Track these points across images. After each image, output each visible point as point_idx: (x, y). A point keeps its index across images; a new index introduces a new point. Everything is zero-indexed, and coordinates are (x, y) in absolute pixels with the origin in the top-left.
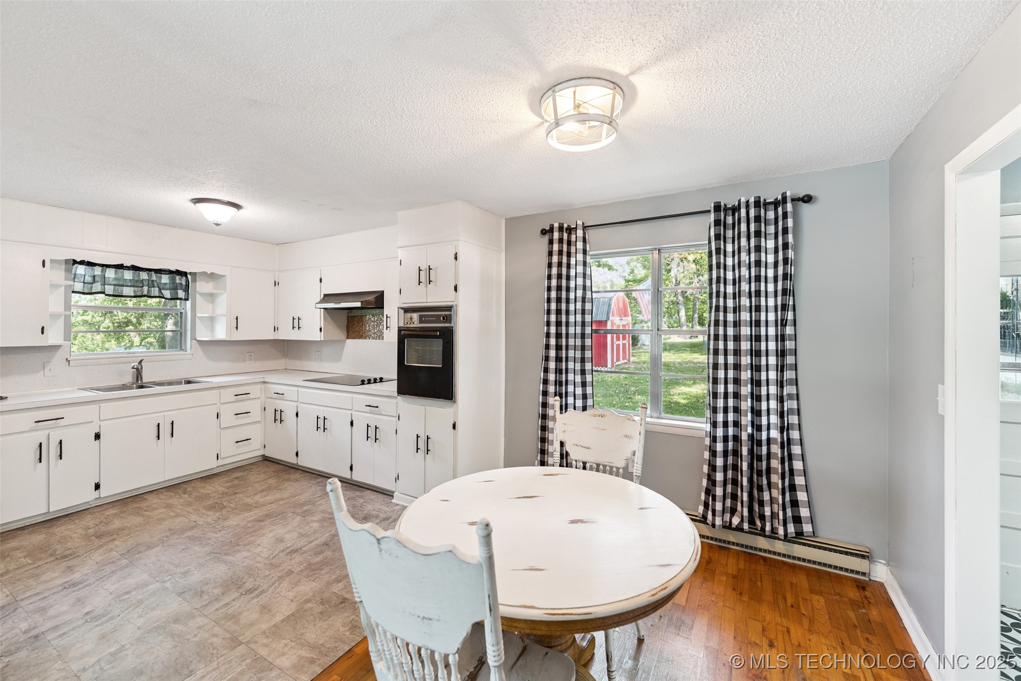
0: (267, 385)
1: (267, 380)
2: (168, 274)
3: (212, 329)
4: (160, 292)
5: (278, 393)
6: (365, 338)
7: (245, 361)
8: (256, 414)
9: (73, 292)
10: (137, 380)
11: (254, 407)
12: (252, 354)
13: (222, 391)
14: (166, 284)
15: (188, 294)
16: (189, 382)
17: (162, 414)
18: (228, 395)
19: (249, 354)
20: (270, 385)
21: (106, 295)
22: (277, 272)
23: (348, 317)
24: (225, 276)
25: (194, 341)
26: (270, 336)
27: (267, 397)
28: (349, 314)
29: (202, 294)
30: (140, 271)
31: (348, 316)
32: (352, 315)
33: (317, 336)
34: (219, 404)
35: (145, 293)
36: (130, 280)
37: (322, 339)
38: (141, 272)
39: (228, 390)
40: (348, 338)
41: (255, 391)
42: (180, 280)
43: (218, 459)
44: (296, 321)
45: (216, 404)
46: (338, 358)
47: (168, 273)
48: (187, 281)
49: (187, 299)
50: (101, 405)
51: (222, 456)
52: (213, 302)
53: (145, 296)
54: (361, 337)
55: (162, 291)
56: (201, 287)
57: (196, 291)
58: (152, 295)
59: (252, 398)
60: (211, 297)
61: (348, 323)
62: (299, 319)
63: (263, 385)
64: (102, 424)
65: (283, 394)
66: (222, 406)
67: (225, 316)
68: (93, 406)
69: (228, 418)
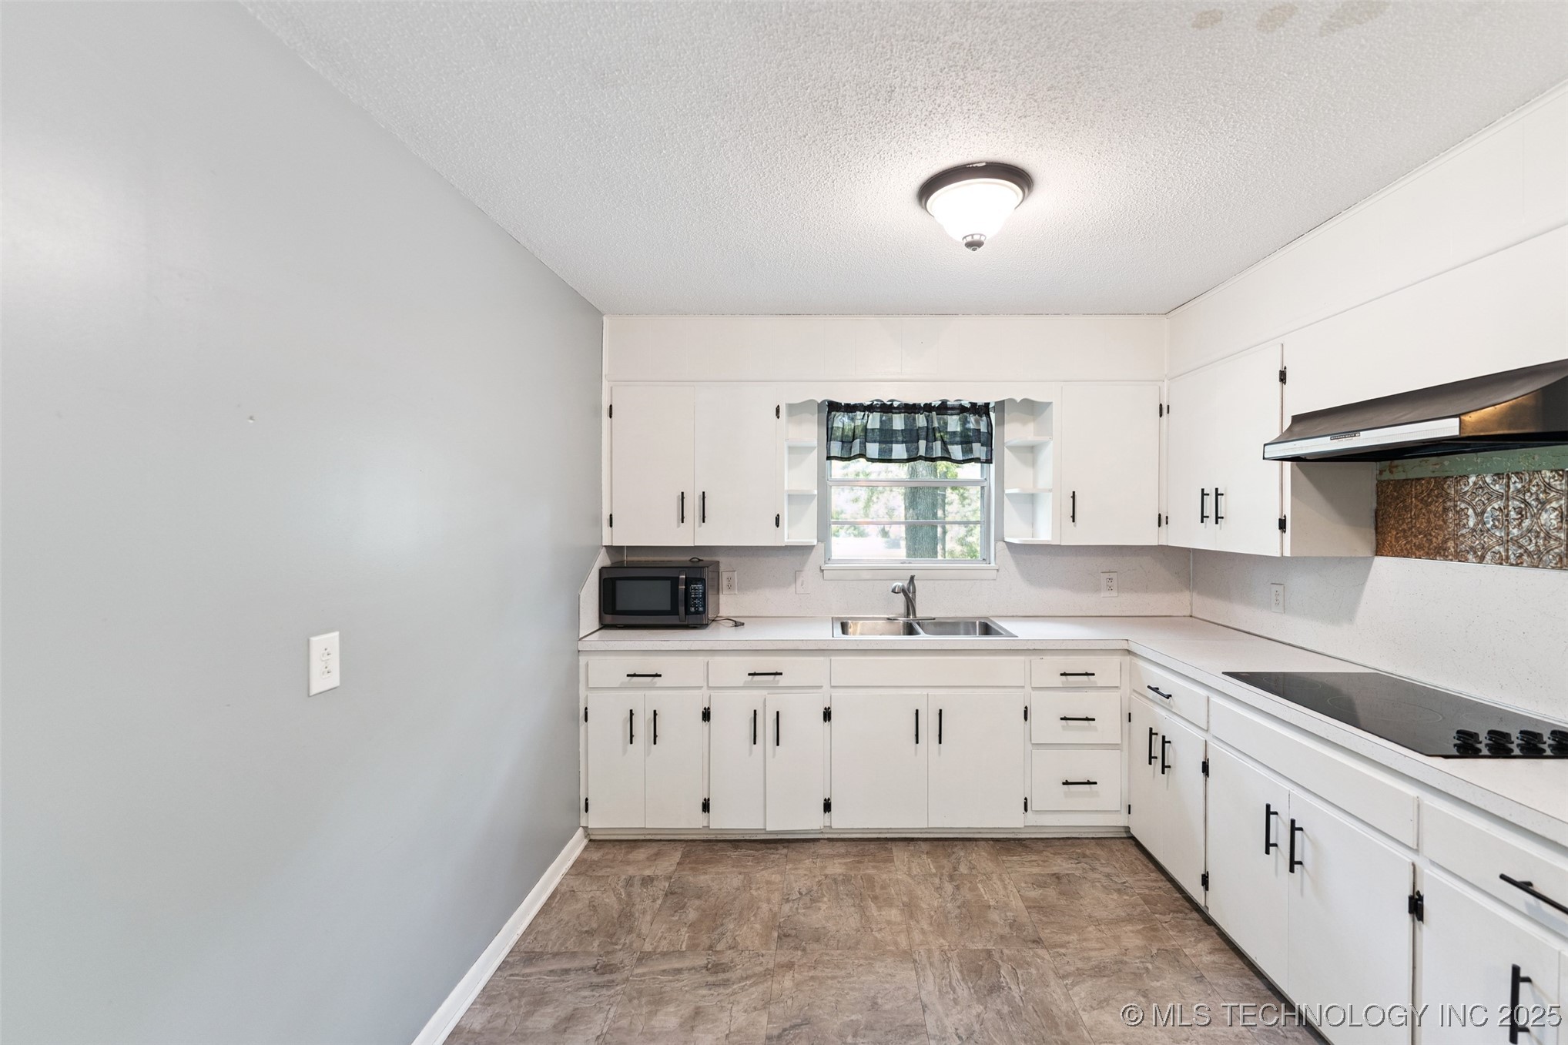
0: (1136, 660)
1: (1134, 648)
2: (958, 414)
3: (1033, 522)
4: (945, 449)
5: (1156, 690)
6: (1460, 557)
7: (1097, 589)
8: (1108, 727)
9: (829, 458)
10: (908, 614)
11: (1105, 707)
12: (1112, 575)
13: (1035, 659)
14: (954, 433)
15: (992, 450)
16: (987, 630)
17: (925, 692)
18: (1047, 670)
19: (1107, 576)
20: (1141, 663)
21: (869, 460)
22: (1166, 381)
23: (1381, 487)
24: (1051, 403)
25: (1001, 544)
26: (1149, 536)
27: (1134, 691)
28: (1387, 476)
29: (1015, 449)
30: (915, 413)
31: (1380, 483)
32: (1402, 476)
33: (1270, 544)
34: (1028, 689)
35: (922, 452)
36: (902, 430)
37: (1287, 553)
38: (917, 415)
39: (1048, 658)
40: (1379, 551)
41: (1107, 670)
42: (977, 422)
43: (1026, 810)
44: (1210, 501)
45: (1023, 687)
46: (1344, 611)
47: (958, 411)
48: (990, 424)
49: (989, 461)
50: (833, 658)
51: (1033, 805)
52: (1033, 463)
53: (920, 458)
54: (1438, 552)
55: (949, 447)
56: (1013, 433)
57: (1003, 444)
58: (934, 456)
59: (1099, 685)
60: (1031, 451)
61: (1378, 503)
62: (1217, 495)
63: (1128, 658)
64: (836, 693)
65: (1168, 697)
66: (1035, 694)
67: (1050, 491)
68: (822, 658)
69: (1046, 725)
